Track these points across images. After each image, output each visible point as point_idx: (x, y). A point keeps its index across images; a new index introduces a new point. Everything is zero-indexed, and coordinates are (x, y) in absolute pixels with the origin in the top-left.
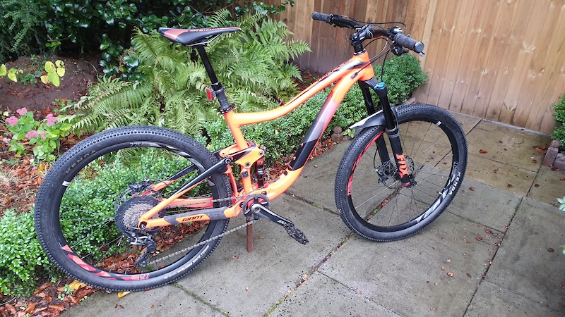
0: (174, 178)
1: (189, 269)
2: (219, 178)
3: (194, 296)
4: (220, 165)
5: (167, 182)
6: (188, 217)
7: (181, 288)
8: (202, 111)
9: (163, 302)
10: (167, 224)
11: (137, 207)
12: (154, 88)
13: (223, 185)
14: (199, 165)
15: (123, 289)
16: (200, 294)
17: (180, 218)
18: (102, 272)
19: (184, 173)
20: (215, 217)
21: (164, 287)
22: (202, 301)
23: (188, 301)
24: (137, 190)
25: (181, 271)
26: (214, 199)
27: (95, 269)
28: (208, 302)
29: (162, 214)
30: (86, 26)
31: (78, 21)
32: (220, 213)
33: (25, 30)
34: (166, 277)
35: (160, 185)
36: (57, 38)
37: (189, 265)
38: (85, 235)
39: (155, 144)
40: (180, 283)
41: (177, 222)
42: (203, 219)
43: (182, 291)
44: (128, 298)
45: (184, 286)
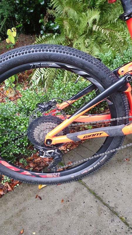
0: (75, 98)
1: (90, 172)
2: (118, 97)
3: (95, 194)
4: (121, 84)
5: (70, 102)
6: (88, 135)
7: (84, 184)
8: (97, 47)
9: (70, 198)
10: (69, 140)
11: (43, 126)
12: (67, 38)
13: (122, 104)
14: (98, 84)
15: (41, 183)
16: (100, 194)
17: (81, 136)
18: (25, 171)
19: (85, 93)
20: (113, 134)
21: (72, 183)
22: (102, 201)
23: (90, 199)
24: (45, 109)
25: (84, 172)
26: (112, 117)
27: (19, 170)
28: (107, 202)
29: (65, 131)
30: (32, 11)
31: (28, 9)
32: (118, 131)
33: (5, 19)
34: (72, 176)
35: (64, 105)
36: (21, 22)
37: (90, 169)
38: (14, 141)
39: (54, 64)
40: (84, 180)
41: (78, 139)
42: (102, 135)
43: (85, 188)
44: (45, 190)
45: (87, 184)
